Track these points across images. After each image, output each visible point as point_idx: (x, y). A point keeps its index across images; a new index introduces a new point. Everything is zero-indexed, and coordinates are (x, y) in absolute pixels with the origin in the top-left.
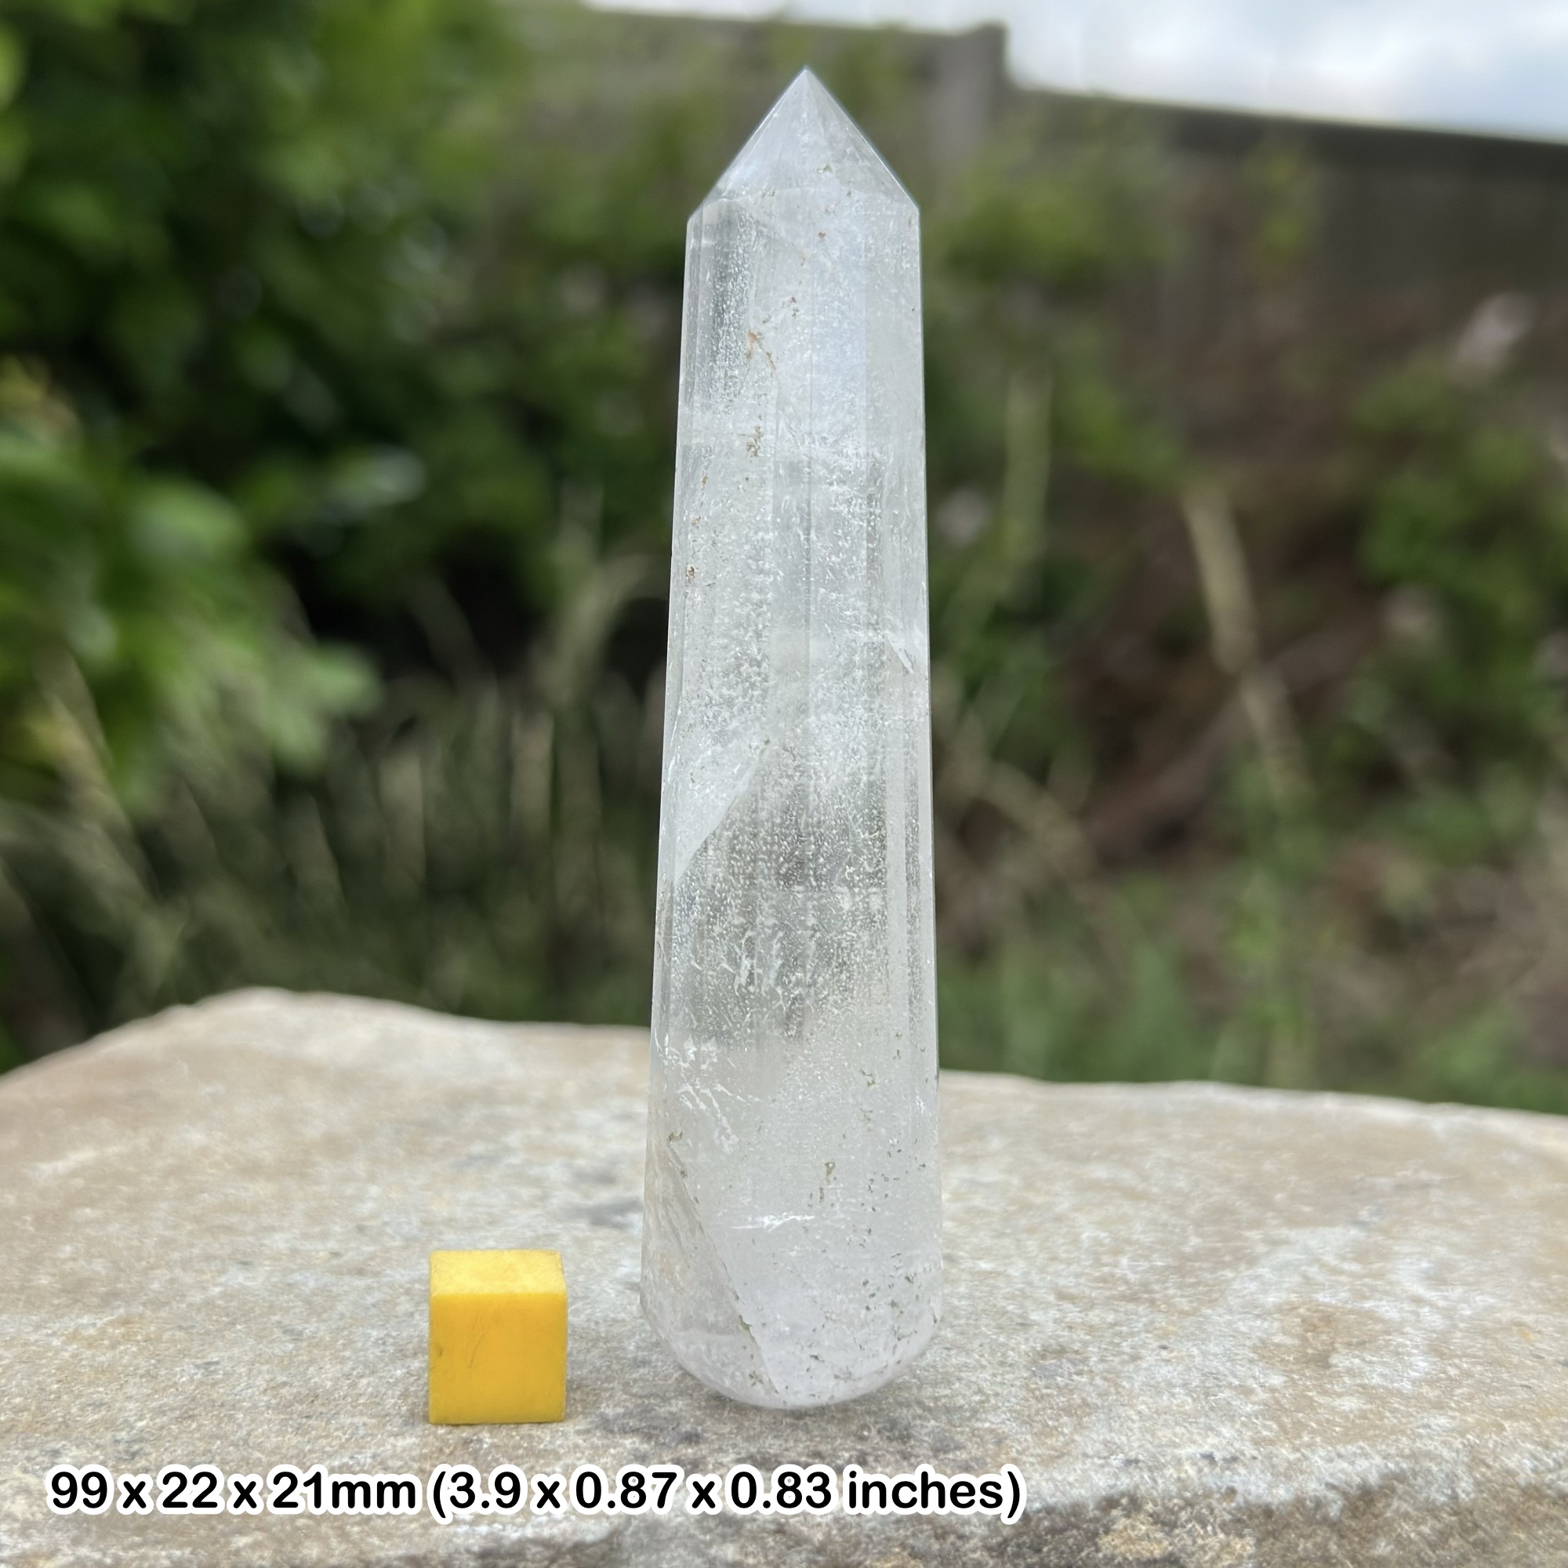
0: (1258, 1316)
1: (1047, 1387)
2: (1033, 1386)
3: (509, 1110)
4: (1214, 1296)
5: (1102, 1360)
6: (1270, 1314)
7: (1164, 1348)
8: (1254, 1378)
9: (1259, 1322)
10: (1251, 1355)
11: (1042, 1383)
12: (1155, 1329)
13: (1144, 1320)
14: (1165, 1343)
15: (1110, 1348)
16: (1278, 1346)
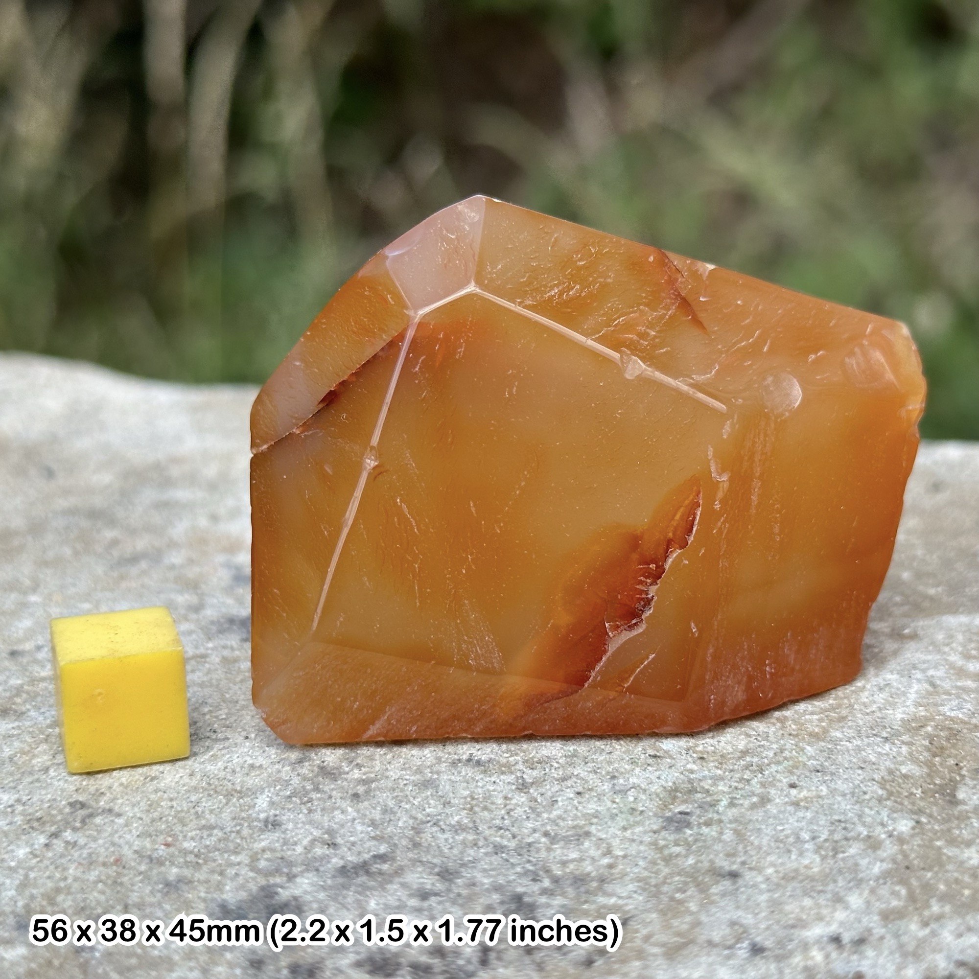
0: (886, 739)
1: (677, 844)
2: (662, 843)
3: (181, 494)
4: (844, 712)
5: (732, 804)
6: (898, 734)
7: (793, 786)
8: (883, 825)
9: (887, 747)
10: (880, 792)
11: (672, 837)
12: (785, 759)
13: (775, 746)
14: (794, 779)
15: (741, 786)
16: (905, 777)
